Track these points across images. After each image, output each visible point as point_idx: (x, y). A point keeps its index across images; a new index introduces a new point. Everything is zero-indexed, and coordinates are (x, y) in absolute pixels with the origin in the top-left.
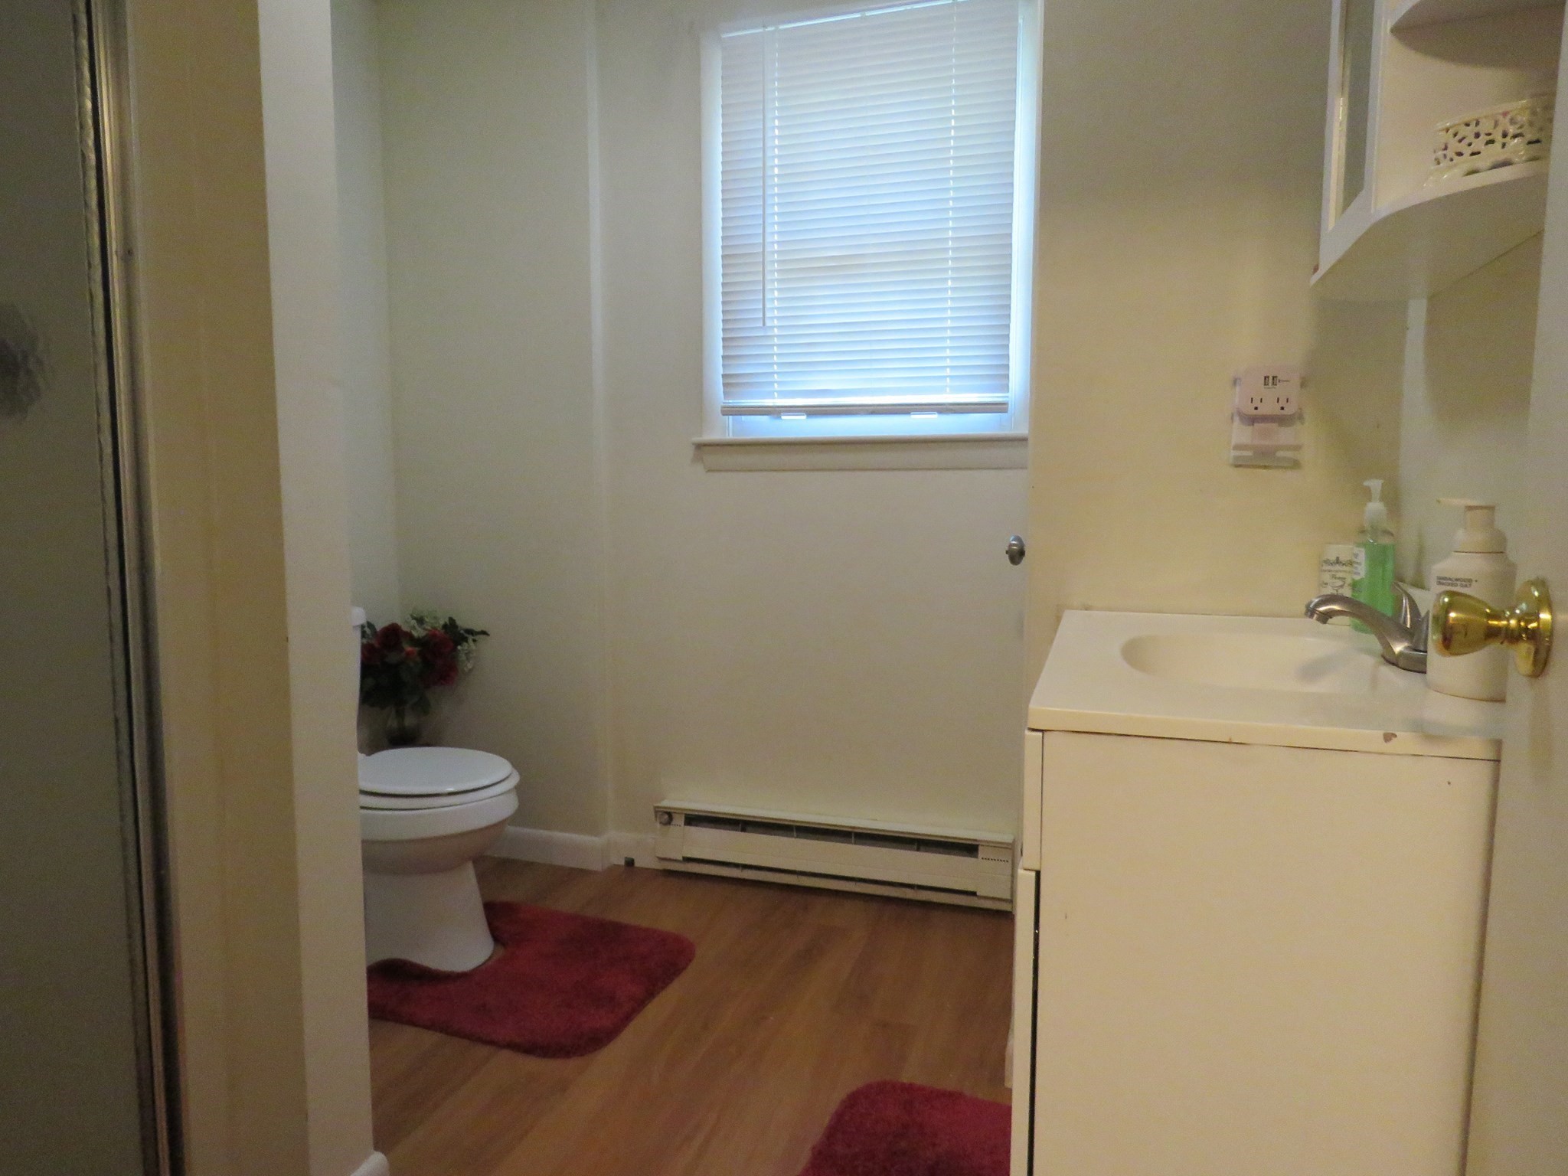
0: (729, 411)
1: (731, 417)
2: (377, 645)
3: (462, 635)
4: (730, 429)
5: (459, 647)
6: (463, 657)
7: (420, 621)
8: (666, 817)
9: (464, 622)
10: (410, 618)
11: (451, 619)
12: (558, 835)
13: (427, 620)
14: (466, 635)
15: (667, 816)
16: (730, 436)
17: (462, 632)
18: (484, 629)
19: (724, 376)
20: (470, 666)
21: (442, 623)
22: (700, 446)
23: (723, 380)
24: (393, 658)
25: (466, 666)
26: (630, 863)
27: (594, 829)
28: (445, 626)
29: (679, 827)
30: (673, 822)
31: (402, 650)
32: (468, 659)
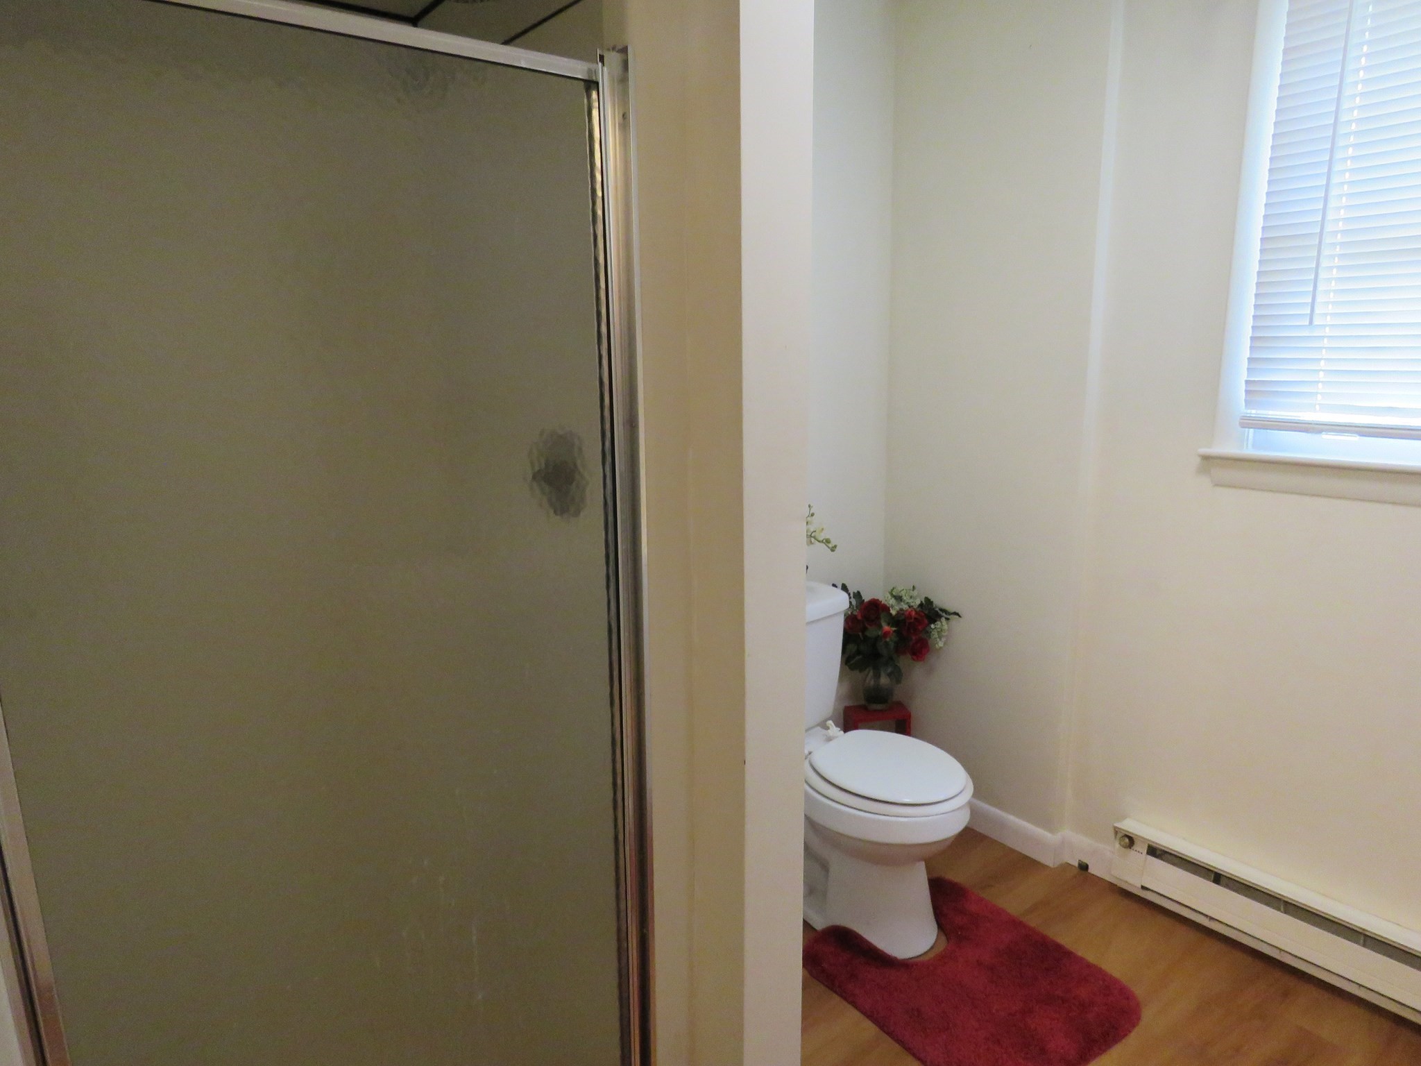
0: (1247, 423)
1: (1251, 430)
2: (859, 618)
3: (937, 612)
4: (1249, 445)
5: (932, 626)
6: (935, 634)
7: (899, 598)
8: (1127, 840)
9: (940, 601)
10: (890, 597)
11: (927, 599)
12: (1012, 819)
13: (905, 598)
14: (941, 613)
15: (1130, 841)
16: (1249, 451)
17: (937, 609)
18: (957, 612)
19: (1247, 382)
20: (941, 644)
21: (918, 602)
22: (1206, 458)
23: (1246, 386)
24: (872, 632)
25: (937, 643)
26: (1084, 867)
27: (1047, 823)
28: (921, 605)
29: (1138, 856)
30: (1135, 847)
31: (880, 627)
32: (940, 638)
